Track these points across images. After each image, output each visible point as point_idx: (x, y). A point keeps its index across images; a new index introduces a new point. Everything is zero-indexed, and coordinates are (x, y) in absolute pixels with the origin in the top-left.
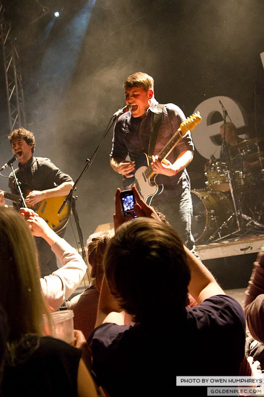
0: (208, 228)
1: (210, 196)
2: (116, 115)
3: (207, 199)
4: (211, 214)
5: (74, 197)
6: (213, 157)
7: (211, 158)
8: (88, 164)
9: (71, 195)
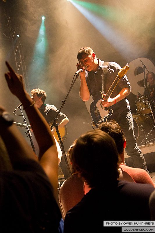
0: (140, 136)
1: (140, 117)
2: (77, 73)
3: (138, 119)
4: (141, 128)
5: (57, 124)
6: (139, 94)
7: (138, 94)
8: (63, 103)
9: (55, 123)
